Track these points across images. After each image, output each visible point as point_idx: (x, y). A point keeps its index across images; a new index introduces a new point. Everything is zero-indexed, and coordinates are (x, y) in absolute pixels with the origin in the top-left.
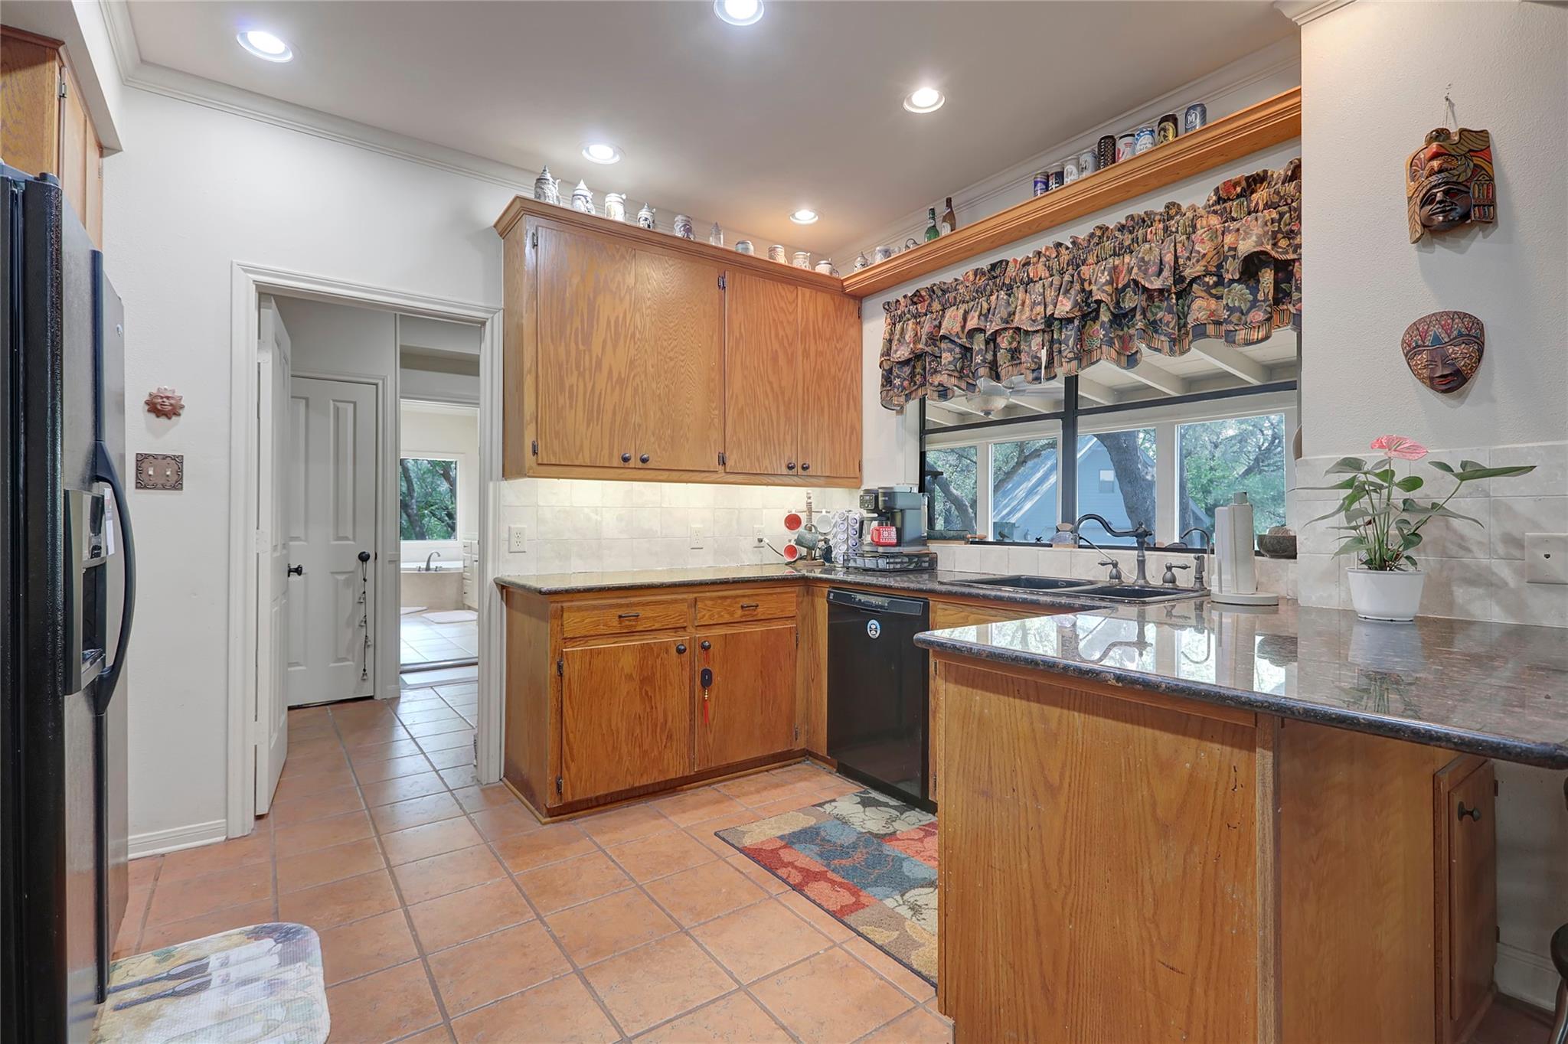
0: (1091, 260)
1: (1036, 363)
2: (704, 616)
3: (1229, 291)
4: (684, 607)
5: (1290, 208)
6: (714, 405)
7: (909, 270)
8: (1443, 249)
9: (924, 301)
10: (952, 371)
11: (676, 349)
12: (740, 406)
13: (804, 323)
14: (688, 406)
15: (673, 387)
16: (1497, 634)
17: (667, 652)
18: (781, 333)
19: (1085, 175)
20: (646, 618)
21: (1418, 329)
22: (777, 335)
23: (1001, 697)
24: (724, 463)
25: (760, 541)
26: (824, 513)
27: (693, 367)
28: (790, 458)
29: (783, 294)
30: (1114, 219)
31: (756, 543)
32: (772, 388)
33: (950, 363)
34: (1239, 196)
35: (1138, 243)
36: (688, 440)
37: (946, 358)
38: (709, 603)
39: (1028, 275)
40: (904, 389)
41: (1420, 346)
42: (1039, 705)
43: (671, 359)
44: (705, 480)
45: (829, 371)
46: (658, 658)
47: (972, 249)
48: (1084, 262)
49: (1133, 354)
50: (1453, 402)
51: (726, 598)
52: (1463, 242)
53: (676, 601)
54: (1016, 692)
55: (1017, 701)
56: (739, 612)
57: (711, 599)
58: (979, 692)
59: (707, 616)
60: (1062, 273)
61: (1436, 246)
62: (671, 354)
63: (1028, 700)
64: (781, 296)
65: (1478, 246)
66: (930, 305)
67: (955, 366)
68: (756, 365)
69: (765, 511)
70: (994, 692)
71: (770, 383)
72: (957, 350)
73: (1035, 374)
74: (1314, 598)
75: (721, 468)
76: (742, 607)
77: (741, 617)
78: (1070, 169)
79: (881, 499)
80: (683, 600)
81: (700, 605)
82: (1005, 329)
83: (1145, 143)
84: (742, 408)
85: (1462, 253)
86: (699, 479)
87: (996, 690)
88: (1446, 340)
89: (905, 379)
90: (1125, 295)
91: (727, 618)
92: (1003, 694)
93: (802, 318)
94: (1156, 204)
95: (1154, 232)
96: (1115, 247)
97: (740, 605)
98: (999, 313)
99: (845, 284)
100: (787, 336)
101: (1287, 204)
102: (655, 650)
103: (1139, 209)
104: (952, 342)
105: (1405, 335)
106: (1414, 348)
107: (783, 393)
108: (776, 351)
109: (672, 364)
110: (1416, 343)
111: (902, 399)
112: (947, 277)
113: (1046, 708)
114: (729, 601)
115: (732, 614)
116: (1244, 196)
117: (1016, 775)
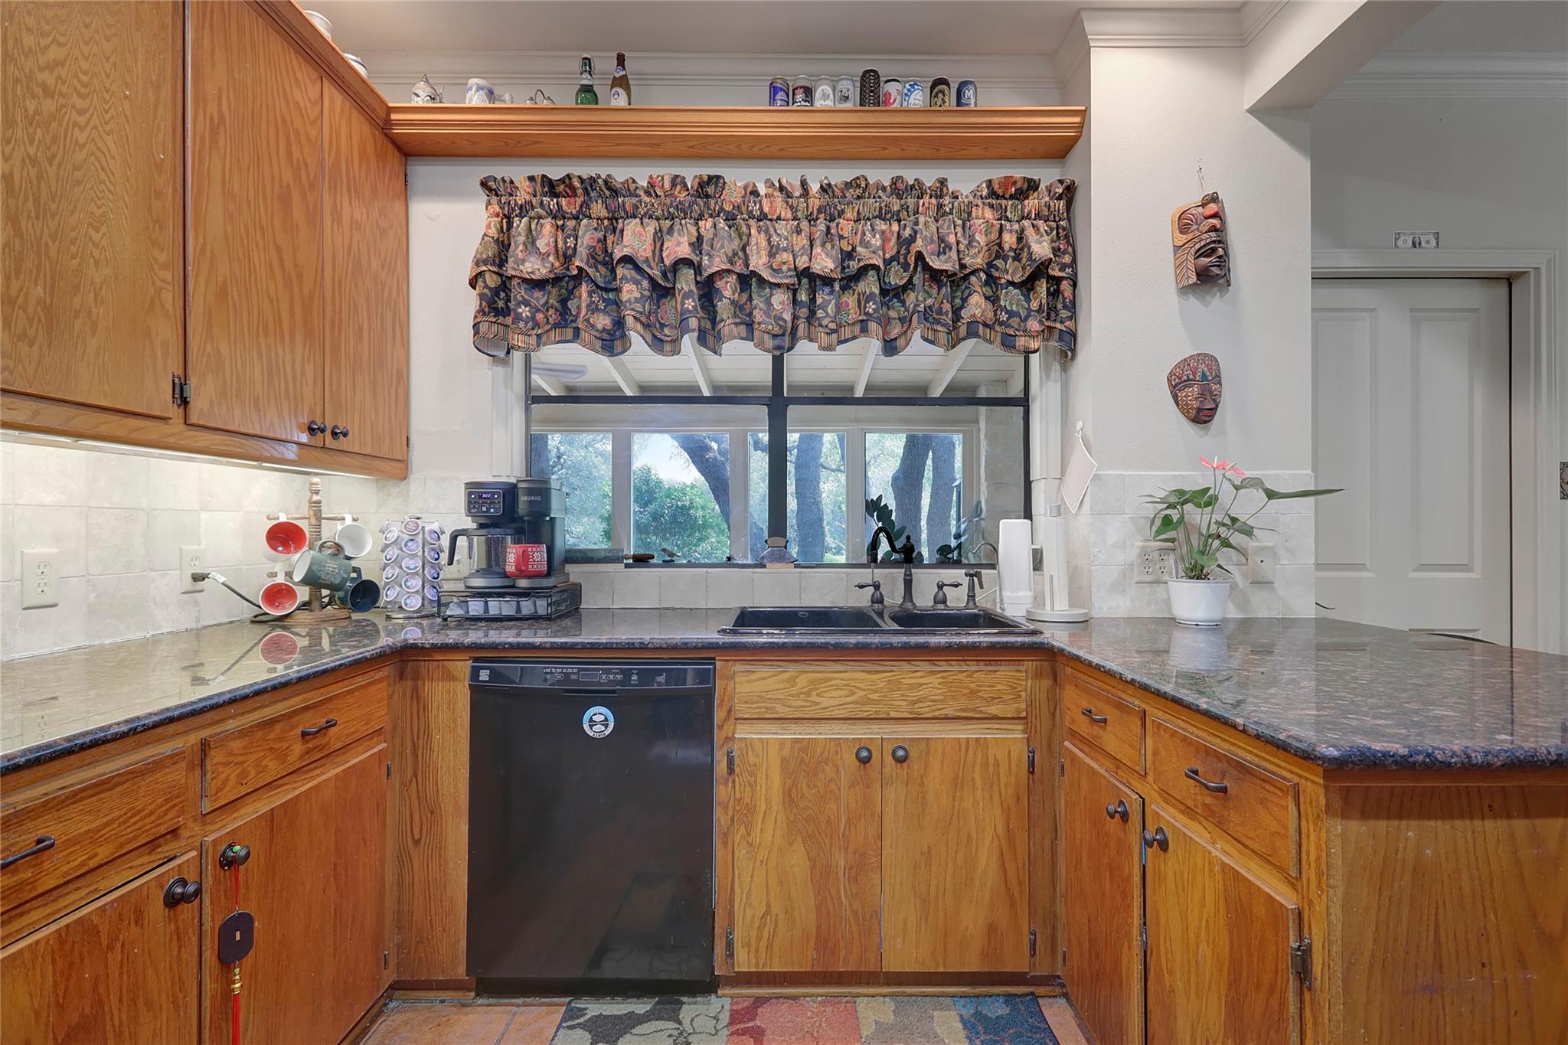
0: (850, 214)
1: (781, 326)
2: (227, 780)
3: (1007, 293)
4: (177, 775)
5: (1057, 225)
6: (162, 257)
7: (536, 140)
8: (1195, 300)
9: (575, 195)
10: (641, 313)
11: (63, 72)
12: (220, 279)
13: (333, 155)
14: (96, 237)
15: (52, 171)
16: (1232, 626)
17: (139, 918)
18: (296, 155)
19: (848, 105)
20: (73, 842)
21: (1189, 365)
22: (289, 154)
23: (1459, 823)
24: (184, 402)
25: (198, 578)
26: (349, 521)
27: (109, 139)
28: (312, 412)
29: (299, 74)
30: (880, 175)
31: (188, 583)
32: (281, 260)
33: (637, 300)
34: (1012, 197)
35: (908, 212)
36: (94, 326)
37: (630, 292)
38: (237, 745)
39: (761, 208)
40: (537, 325)
41: (1191, 380)
42: (1527, 821)
43: (48, 92)
44: (135, 436)
45: (370, 266)
46: (111, 947)
47: (658, 145)
48: (841, 213)
49: (892, 340)
50: (1200, 432)
51: (270, 723)
52: (1208, 297)
53: (158, 765)
54: (1486, 809)
55: (1489, 824)
56: (298, 748)
57: (242, 733)
58: (1413, 823)
59: (233, 777)
60: (812, 220)
61: (1191, 296)
62: (49, 79)
63: (1509, 817)
64: (297, 80)
65: (1218, 301)
66: (585, 204)
67: (644, 307)
68: (251, 198)
69: (204, 515)
70: (1443, 818)
71: (279, 250)
72: (645, 284)
73: (777, 342)
74: (1105, 609)
75: (175, 412)
76: (304, 734)
77: (301, 757)
78: (823, 90)
79: (523, 499)
80: (175, 757)
81: (216, 756)
82: (728, 271)
83: (918, 99)
84: (225, 283)
85: (1207, 305)
86: (121, 432)
87: (1447, 814)
88: (1210, 378)
89: (538, 310)
90: (890, 269)
91: (274, 768)
92: (1462, 817)
93: (331, 144)
94: (929, 176)
95: (927, 205)
96: (881, 208)
97: (299, 731)
98: (722, 247)
99: (393, 116)
100: (306, 164)
101: (1054, 221)
102: (104, 929)
103: (910, 174)
104: (638, 268)
105: (1175, 368)
106: (1185, 381)
107: (300, 276)
108: (288, 186)
109: (49, 105)
110: (1188, 377)
111: (533, 340)
112: (620, 173)
113: (1539, 823)
114: (278, 727)
115: (282, 756)
116: (1017, 199)
117: (1488, 941)
